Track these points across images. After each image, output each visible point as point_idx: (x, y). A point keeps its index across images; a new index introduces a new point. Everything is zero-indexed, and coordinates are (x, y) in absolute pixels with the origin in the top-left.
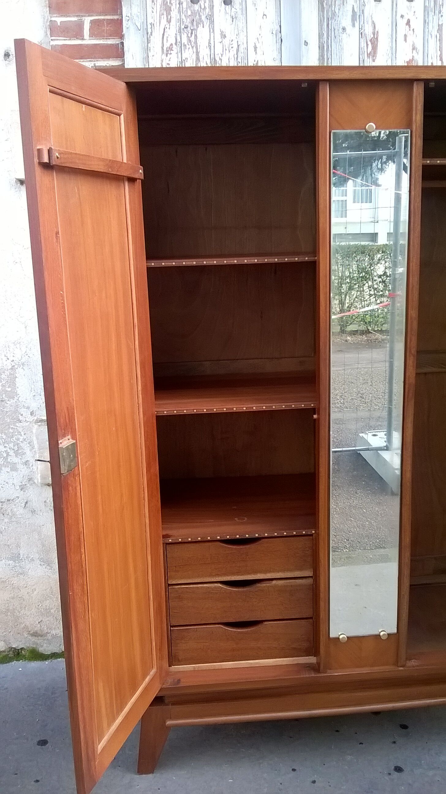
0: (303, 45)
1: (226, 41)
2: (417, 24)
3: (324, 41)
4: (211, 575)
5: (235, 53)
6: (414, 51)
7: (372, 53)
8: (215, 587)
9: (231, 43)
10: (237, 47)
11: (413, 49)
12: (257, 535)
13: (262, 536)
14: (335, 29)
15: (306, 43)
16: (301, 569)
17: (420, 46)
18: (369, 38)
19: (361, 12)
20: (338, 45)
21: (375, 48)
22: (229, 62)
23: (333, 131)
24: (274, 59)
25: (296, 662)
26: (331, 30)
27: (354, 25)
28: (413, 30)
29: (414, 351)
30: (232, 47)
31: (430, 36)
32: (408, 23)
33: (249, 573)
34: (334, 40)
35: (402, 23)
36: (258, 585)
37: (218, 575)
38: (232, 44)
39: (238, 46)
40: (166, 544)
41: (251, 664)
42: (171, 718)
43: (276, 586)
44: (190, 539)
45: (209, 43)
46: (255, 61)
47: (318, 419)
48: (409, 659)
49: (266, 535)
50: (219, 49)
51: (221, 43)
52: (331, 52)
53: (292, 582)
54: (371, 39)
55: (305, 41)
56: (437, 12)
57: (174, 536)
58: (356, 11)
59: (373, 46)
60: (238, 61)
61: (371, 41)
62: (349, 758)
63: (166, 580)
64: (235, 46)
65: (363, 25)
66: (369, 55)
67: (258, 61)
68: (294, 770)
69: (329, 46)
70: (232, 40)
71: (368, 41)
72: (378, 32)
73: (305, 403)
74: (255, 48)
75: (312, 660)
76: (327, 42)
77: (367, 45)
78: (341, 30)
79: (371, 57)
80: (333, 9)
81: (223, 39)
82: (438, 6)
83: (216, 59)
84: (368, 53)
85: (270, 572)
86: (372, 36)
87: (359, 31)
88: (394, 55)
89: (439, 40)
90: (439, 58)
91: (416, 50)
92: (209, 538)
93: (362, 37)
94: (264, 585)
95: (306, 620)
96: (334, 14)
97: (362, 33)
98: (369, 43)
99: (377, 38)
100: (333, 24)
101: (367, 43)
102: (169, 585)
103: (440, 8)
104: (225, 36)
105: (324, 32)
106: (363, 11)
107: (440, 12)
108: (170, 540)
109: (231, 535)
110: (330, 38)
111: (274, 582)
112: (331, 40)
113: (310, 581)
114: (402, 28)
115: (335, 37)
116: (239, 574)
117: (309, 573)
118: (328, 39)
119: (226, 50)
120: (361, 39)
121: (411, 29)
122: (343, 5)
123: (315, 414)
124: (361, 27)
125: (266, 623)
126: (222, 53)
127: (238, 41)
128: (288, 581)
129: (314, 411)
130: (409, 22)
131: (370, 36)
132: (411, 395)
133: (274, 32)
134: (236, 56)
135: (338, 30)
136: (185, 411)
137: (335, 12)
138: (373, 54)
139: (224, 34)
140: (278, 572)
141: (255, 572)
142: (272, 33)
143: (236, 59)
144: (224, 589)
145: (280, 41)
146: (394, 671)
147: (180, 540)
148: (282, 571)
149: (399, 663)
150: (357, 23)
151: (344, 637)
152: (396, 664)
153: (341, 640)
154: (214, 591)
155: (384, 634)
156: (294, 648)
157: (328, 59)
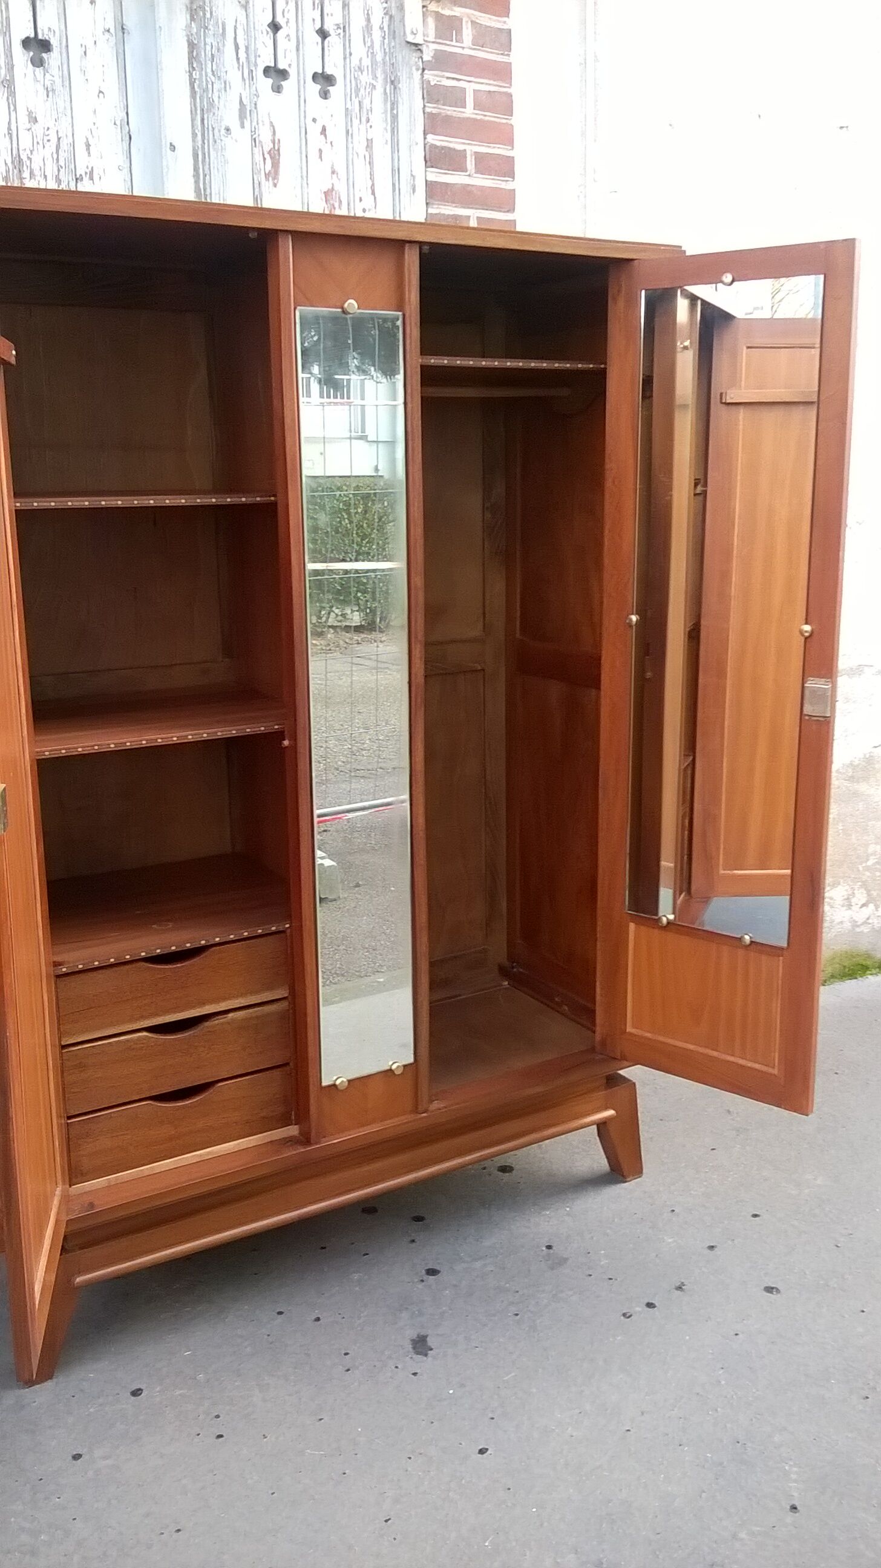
0: (169, 150)
1: (38, 129)
2: (336, 133)
3: (199, 148)
4: (133, 1020)
5: (55, 151)
6: (335, 176)
7: (273, 172)
8: (139, 1038)
9: (47, 132)
10: (56, 140)
11: (333, 172)
12: (203, 942)
13: (212, 942)
14: (213, 129)
15: (173, 147)
16: (270, 987)
17: (341, 171)
18: (267, 149)
19: (253, 106)
20: (219, 154)
21: (276, 165)
22: (44, 164)
23: (299, 308)
24: (120, 167)
25: (269, 1140)
26: (208, 128)
27: (243, 127)
28: (331, 143)
29: (421, 635)
30: (49, 141)
31: (355, 155)
32: (324, 131)
33: (193, 1007)
34: (213, 146)
35: (314, 130)
36: (207, 1024)
37: (143, 1017)
38: (48, 135)
39: (59, 139)
40: (58, 976)
42: (80, 1272)
43: (234, 1020)
44: (96, 963)
45: (9, 129)
46: (87, 167)
47: (294, 746)
48: (431, 1101)
49: (217, 939)
50: (25, 141)
51: (29, 130)
52: (209, 165)
53: (257, 1009)
54: (270, 151)
56: (364, 119)
57: (69, 962)
58: (245, 104)
59: (275, 160)
60: (60, 163)
61: (269, 153)
63: (60, 1041)
64: (54, 140)
65: (257, 127)
66: (267, 176)
68: (280, 1313)
69: (205, 154)
70: (48, 129)
71: (266, 153)
72: (279, 140)
73: (265, 724)
74: (88, 146)
75: (295, 1130)
76: (203, 148)
77: (264, 159)
78: (223, 132)
79: (270, 179)
80: (210, 96)
81: (32, 124)
82: (365, 111)
84: (267, 173)
85: (224, 999)
86: (271, 146)
87: (252, 136)
88: (305, 179)
89: (370, 163)
90: (370, 190)
91: (337, 174)
92: (128, 957)
93: (255, 146)
94: (216, 1022)
95: (282, 1068)
96: (211, 103)
97: (255, 139)
98: (267, 156)
99: (279, 150)
100: (210, 121)
101: (263, 155)
102: (63, 1047)
104: (35, 120)
105: (197, 131)
106: (256, 104)
107: (368, 121)
108: (64, 970)
109: (163, 948)
110: (206, 141)
111: (231, 1015)
112: (209, 144)
113: (284, 1005)
114: (315, 140)
115: (215, 142)
116: (175, 1009)
117: (281, 993)
118: (204, 143)
119: (38, 143)
120: (254, 148)
121: (329, 142)
123: (284, 740)
124: (253, 130)
125: (219, 1085)
126: (32, 149)
127: (57, 132)
128: (252, 1010)
129: (280, 735)
130: (325, 130)
131: (268, 145)
132: (419, 700)
133: (118, 123)
134: (55, 156)
135: (219, 131)
137: (213, 101)
138: (273, 175)
139: (34, 115)
140: (236, 995)
141: (203, 1003)
142: (115, 124)
143: (55, 161)
144: (153, 1040)
145: (128, 138)
146: (414, 1120)
147: (80, 966)
148: (242, 995)
149: (420, 1108)
150: (247, 123)
151: (342, 1081)
152: (416, 1110)
153: (339, 1087)
154: (138, 1046)
155: (398, 1067)
156: (264, 1118)
157: (205, 176)
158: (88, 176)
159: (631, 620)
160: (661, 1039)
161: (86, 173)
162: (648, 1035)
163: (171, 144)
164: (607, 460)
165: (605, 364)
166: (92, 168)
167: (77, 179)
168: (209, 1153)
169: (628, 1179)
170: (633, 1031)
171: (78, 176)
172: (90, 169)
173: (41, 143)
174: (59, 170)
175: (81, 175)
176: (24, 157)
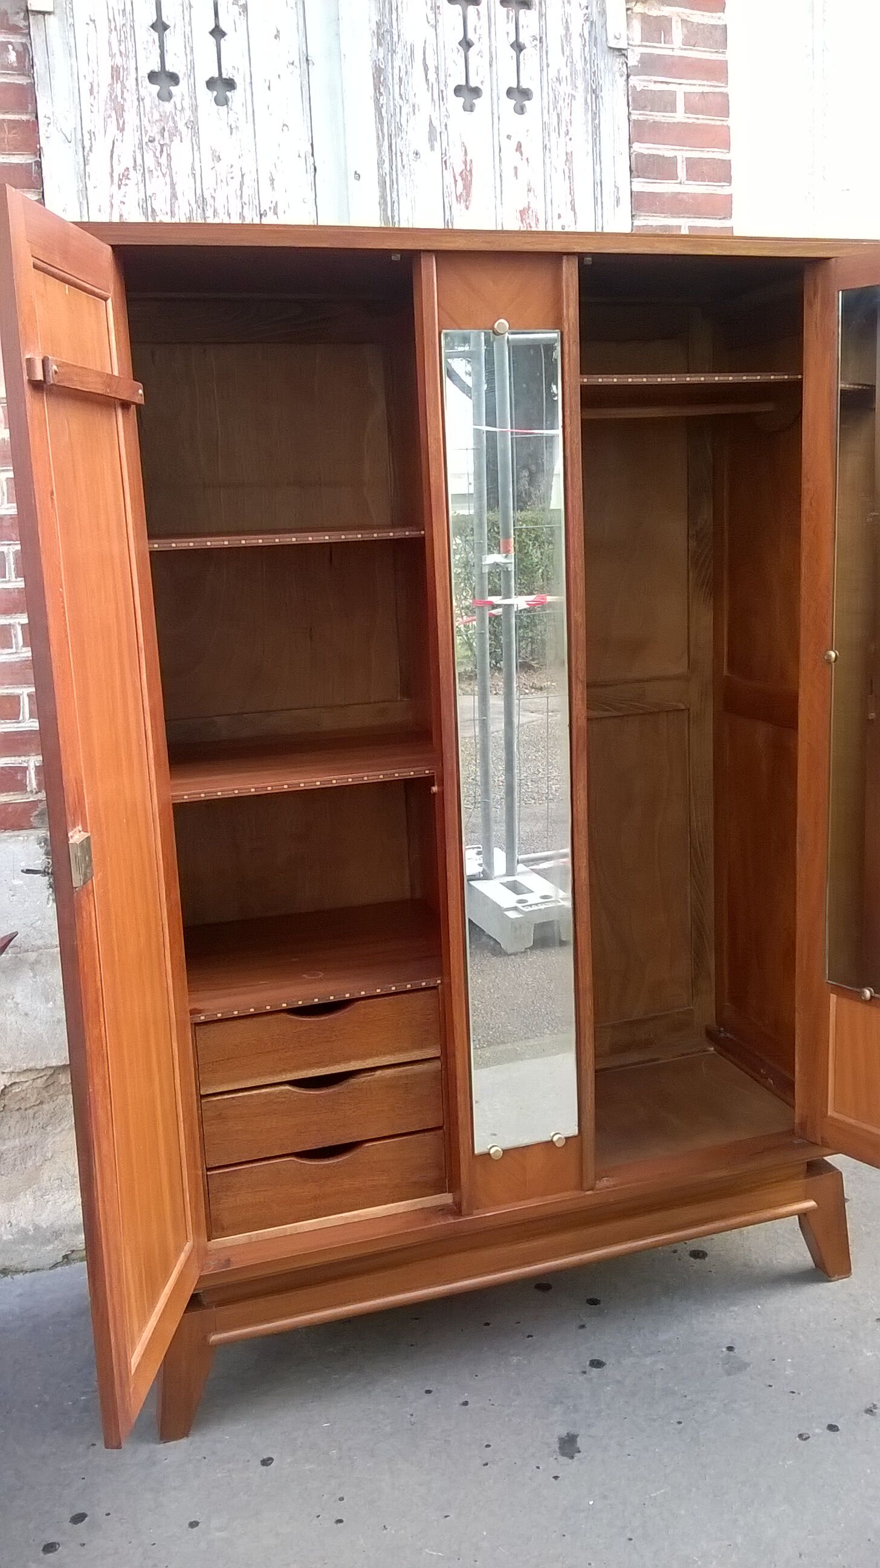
0: (353, 179)
1: (222, 167)
2: (533, 149)
3: (386, 173)
4: (273, 1073)
5: (238, 188)
6: (531, 194)
7: (464, 194)
8: (281, 1092)
9: (231, 170)
11: (529, 190)
12: (347, 995)
13: (357, 996)
14: (402, 154)
15: (357, 176)
16: (421, 1046)
17: (538, 187)
18: (458, 171)
19: (443, 127)
20: (408, 179)
21: (467, 187)
22: (228, 202)
24: (305, 200)
25: (420, 1207)
26: (396, 154)
27: (432, 148)
28: (527, 159)
30: (232, 178)
31: (553, 170)
32: (519, 147)
33: (338, 1062)
34: (402, 171)
35: (509, 147)
36: (353, 1081)
37: (284, 1071)
38: (233, 172)
39: (243, 176)
40: (197, 1024)
41: (347, 1218)
42: (216, 1331)
43: (382, 1079)
44: (236, 1013)
45: (193, 169)
46: (272, 202)
47: (442, 793)
48: (598, 1177)
49: (363, 993)
50: (209, 180)
51: (212, 169)
52: (398, 192)
53: (407, 1070)
54: (462, 172)
56: (562, 132)
57: (208, 1010)
58: (435, 125)
59: (465, 183)
60: (244, 200)
61: (461, 174)
62: (515, 1360)
63: (198, 1089)
64: (238, 177)
65: (447, 149)
66: (458, 198)
68: (428, 1392)
69: (392, 181)
70: (232, 166)
71: (457, 175)
72: (471, 161)
73: (414, 769)
74: (272, 180)
75: (446, 1198)
76: (391, 174)
77: (456, 181)
78: (412, 156)
79: (462, 201)
80: (398, 120)
81: (216, 162)
82: (564, 123)
83: (205, 197)
84: (458, 193)
85: (371, 1056)
86: (463, 167)
87: (442, 158)
88: (500, 197)
89: (569, 177)
90: (569, 206)
91: (534, 191)
92: (268, 1007)
93: (446, 169)
94: (363, 1079)
95: (432, 1133)
96: (399, 127)
97: (445, 162)
98: (458, 178)
99: (471, 171)
100: (399, 144)
101: (455, 177)
102: (203, 1097)
103: (567, 126)
104: (219, 159)
105: (384, 158)
106: (446, 125)
107: (567, 133)
108: (202, 1018)
109: (305, 1000)
110: (394, 167)
111: (378, 1073)
112: (397, 171)
113: (437, 1064)
114: (510, 157)
115: (404, 167)
116: (319, 1065)
117: (433, 1052)
118: (392, 169)
119: (222, 181)
120: (444, 171)
121: (524, 157)
122: (414, 114)
123: (435, 786)
124: (444, 152)
125: (367, 1145)
126: (215, 187)
127: (241, 168)
128: (401, 1069)
129: (432, 780)
130: (521, 147)
131: (459, 168)
133: (303, 155)
134: (239, 193)
135: (408, 155)
136: (219, 794)
137: (401, 125)
138: (465, 197)
139: (217, 155)
140: (385, 1054)
141: (348, 1059)
142: (299, 156)
143: (239, 198)
144: (296, 1094)
145: (313, 170)
146: (578, 1198)
147: (219, 1015)
148: (391, 1053)
149: (585, 1185)
150: (437, 145)
151: (497, 1151)
152: (580, 1187)
153: (492, 1156)
154: (280, 1100)
155: (559, 1138)
156: (415, 1183)
157: (393, 203)
158: (272, 210)
159: (830, 656)
160: (865, 1126)
161: (270, 208)
162: (852, 1121)
163: (356, 173)
164: (804, 480)
165: (802, 374)
166: (276, 203)
167: (261, 215)
168: (354, 1217)
169: (832, 1279)
170: (836, 1115)
171: (262, 212)
172: (274, 204)
173: (224, 181)
174: (243, 207)
175: (265, 210)
176: (208, 196)
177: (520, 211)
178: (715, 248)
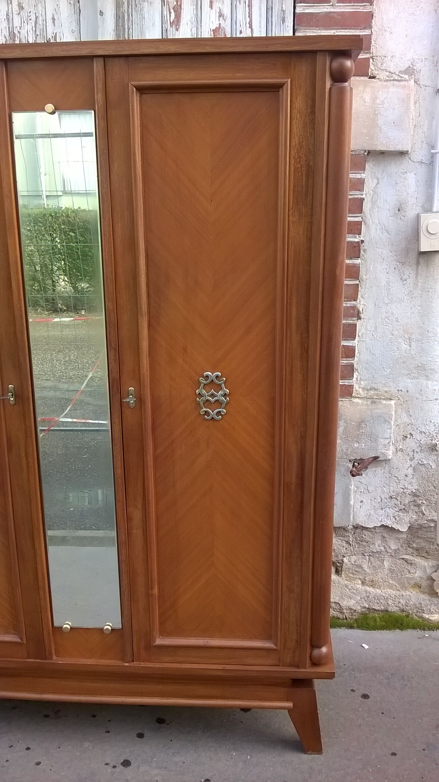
0: (99, 16)
1: (24, 14)
3: (125, 10)
5: (34, 26)
6: (221, 18)
7: (176, 21)
10: (35, 18)
11: (220, 15)
15: (101, 13)
17: (227, 13)
18: (171, 6)
20: (138, 14)
21: (178, 16)
22: (28, 35)
24: (73, 31)
30: (30, 20)
34: (135, 9)
38: (30, 16)
39: (36, 18)
45: (7, 15)
46: (53, 33)
50: (17, 22)
51: (19, 15)
52: (132, 22)
54: (174, 7)
55: (101, 11)
59: (177, 14)
60: (37, 33)
61: (174, 8)
64: (33, 17)
66: (172, 24)
67: (56, 33)
69: (129, 15)
70: (30, 12)
71: (171, 9)
74: (54, 19)
77: (170, 13)
79: (174, 26)
81: (21, 10)
84: (171, 22)
86: (176, 3)
88: (199, 23)
89: (249, 6)
90: (248, 25)
91: (224, 17)
93: (164, 5)
97: (164, 1)
98: (172, 11)
99: (181, 5)
101: (170, 11)
104: (23, 8)
105: (124, 1)
112: (132, 9)
115: (136, 6)
118: (129, 8)
119: (24, 22)
120: (163, 6)
126: (20, 26)
127: (36, 13)
131: (173, 3)
133: (72, 3)
134: (34, 29)
138: (177, 23)
139: (20, 6)
142: (70, 3)
143: (34, 32)
145: (78, 11)
157: (129, 29)
173: (26, 22)
176: (16, 32)
177: (213, 30)
178: (208, 47)
